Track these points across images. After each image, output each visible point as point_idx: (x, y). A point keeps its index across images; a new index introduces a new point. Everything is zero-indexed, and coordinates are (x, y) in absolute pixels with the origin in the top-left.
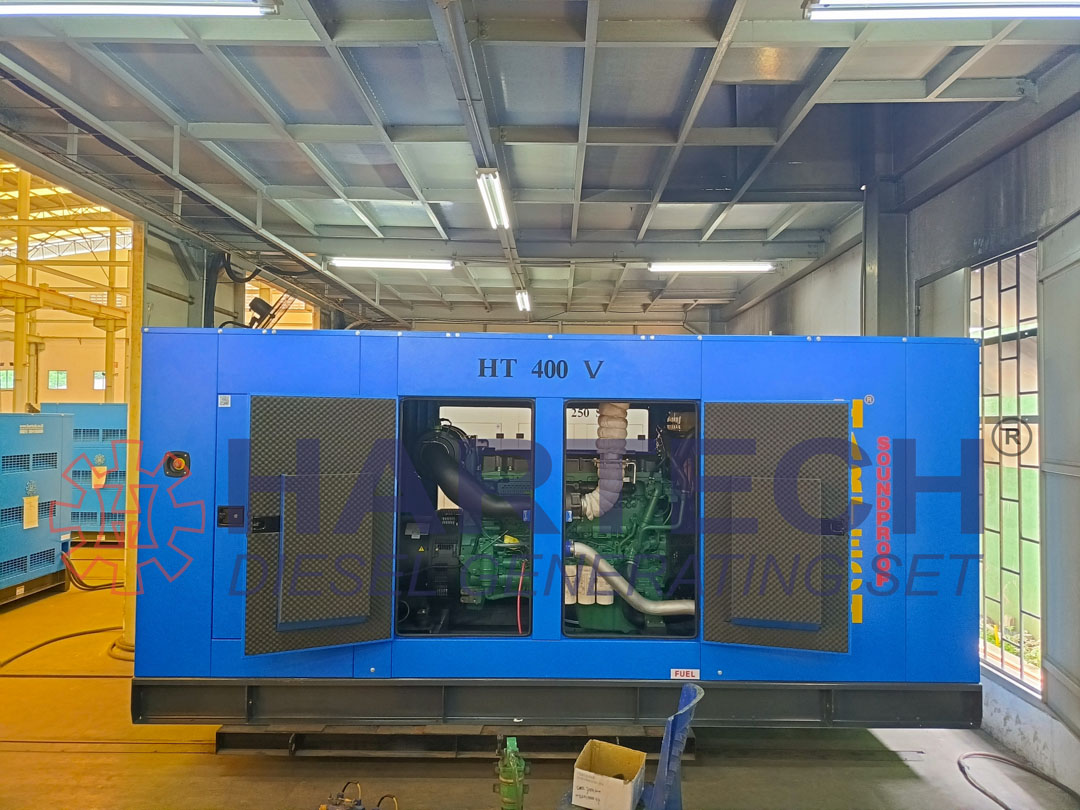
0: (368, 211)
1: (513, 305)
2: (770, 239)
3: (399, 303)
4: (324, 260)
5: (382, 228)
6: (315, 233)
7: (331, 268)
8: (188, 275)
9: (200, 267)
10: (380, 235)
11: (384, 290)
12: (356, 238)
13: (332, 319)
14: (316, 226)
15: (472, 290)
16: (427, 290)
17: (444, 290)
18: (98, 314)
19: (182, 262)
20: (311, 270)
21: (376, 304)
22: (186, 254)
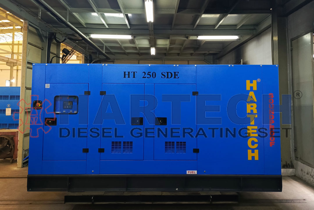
0: (104, 18)
1: (149, 53)
2: (238, 28)
3: (111, 53)
4: (88, 35)
5: (108, 25)
6: (85, 26)
7: (91, 39)
8: (42, 41)
9: (46, 37)
10: (107, 27)
11: (106, 48)
12: (100, 28)
13: (88, 58)
14: (85, 24)
15: (135, 48)
16: (120, 48)
17: (126, 48)
18: (8, 61)
19: (40, 36)
20: (84, 38)
21: (104, 52)
22: (41, 33)
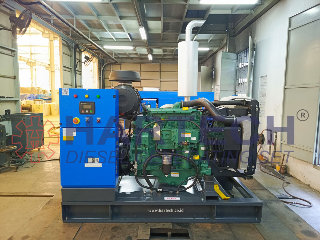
0: (113, 34)
1: (147, 58)
2: (208, 42)
3: (118, 58)
4: (102, 46)
5: (116, 39)
6: (100, 40)
7: (103, 48)
8: (70, 50)
9: (72, 48)
11: (115, 54)
12: (110, 41)
13: (101, 62)
14: (100, 38)
15: (137, 54)
16: (125, 54)
17: (130, 54)
19: (69, 47)
20: (99, 49)
21: (113, 58)
22: (70, 45)
